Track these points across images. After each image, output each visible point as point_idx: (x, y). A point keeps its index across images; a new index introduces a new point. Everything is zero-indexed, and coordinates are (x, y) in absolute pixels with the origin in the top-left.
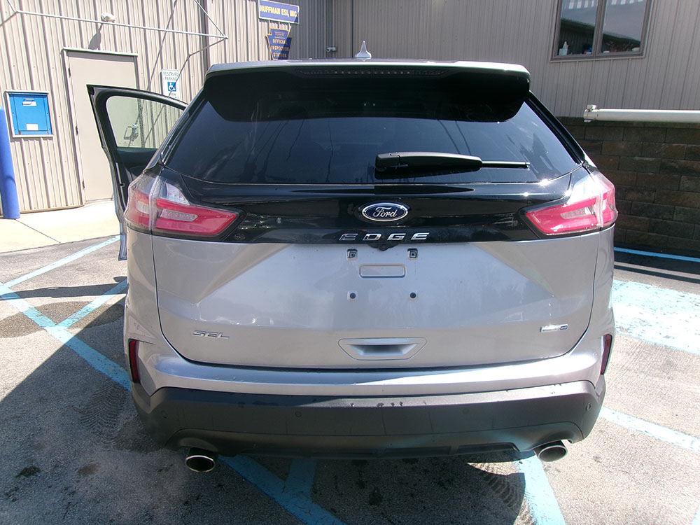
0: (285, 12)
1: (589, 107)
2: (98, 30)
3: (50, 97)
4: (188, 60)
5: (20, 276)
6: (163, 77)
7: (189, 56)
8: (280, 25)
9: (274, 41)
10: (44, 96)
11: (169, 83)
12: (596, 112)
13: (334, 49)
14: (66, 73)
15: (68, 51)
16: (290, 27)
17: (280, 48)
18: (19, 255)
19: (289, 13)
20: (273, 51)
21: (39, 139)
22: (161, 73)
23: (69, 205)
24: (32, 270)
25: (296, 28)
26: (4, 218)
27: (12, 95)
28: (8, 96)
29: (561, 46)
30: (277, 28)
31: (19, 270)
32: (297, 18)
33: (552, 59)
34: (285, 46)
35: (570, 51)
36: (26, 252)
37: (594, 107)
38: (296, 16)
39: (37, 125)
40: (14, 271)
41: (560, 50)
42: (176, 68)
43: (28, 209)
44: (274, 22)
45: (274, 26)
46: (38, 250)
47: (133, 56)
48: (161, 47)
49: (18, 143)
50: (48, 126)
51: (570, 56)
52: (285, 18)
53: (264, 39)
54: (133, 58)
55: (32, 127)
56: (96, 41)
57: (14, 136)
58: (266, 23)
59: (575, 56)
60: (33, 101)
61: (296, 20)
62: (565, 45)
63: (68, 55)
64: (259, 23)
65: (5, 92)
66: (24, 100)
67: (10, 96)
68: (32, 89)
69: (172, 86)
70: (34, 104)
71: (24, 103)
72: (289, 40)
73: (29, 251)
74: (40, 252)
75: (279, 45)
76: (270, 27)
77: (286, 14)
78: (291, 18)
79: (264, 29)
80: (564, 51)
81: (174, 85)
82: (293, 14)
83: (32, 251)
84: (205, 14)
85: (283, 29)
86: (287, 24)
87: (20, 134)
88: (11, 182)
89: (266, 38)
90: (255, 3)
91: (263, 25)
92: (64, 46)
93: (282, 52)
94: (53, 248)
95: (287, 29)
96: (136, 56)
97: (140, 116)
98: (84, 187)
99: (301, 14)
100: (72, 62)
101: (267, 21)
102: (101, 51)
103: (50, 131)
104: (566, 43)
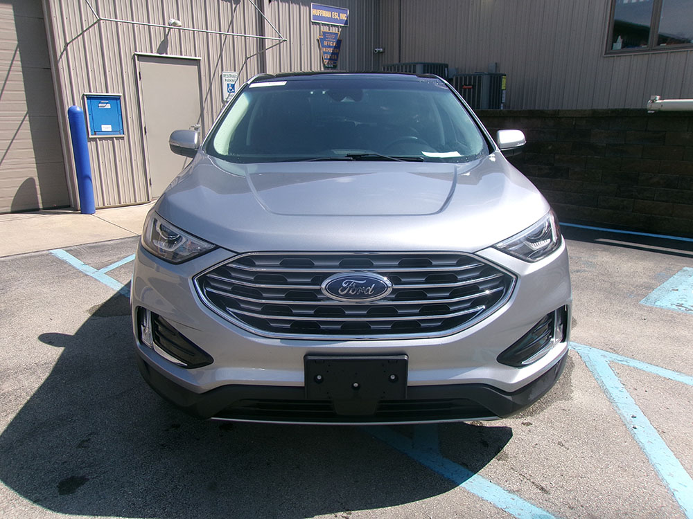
0: (335, 15)
1: (652, 98)
2: (166, 36)
3: (122, 99)
4: (246, 62)
5: (111, 264)
6: (224, 79)
7: (247, 58)
8: (331, 28)
9: (325, 43)
10: (117, 98)
11: (228, 84)
12: (660, 102)
13: (381, 50)
14: (137, 77)
15: (139, 55)
16: (340, 30)
17: (331, 50)
18: (104, 246)
19: (339, 16)
20: (325, 53)
21: (112, 139)
22: (221, 76)
23: (138, 202)
24: (120, 259)
25: (346, 30)
26: (81, 213)
27: (89, 98)
28: (86, 99)
29: (615, 41)
30: (328, 31)
31: (108, 259)
32: (347, 20)
33: (606, 54)
34: (335, 47)
35: (625, 45)
36: (109, 243)
37: (658, 97)
38: (346, 19)
39: (110, 126)
40: (104, 260)
41: (614, 44)
42: (235, 71)
43: (101, 205)
44: (325, 25)
45: (325, 29)
46: (119, 241)
47: (196, 60)
48: (221, 50)
49: (93, 143)
50: (120, 127)
51: (625, 49)
52: (336, 21)
53: (316, 41)
54: (197, 62)
55: (106, 128)
56: (164, 46)
57: (91, 136)
58: (318, 26)
59: (630, 49)
60: (107, 103)
61: (346, 23)
62: (620, 40)
63: (138, 60)
64: (312, 26)
65: (84, 95)
66: (100, 103)
67: (88, 98)
68: (107, 92)
69: (231, 88)
70: (108, 106)
71: (100, 105)
72: (339, 42)
73: (112, 242)
74: (122, 243)
75: (329, 47)
76: (322, 29)
77: (337, 17)
78: (341, 21)
79: (316, 32)
80: (618, 45)
81: (233, 86)
82: (344, 17)
83: (116, 242)
84: (261, 15)
85: (334, 31)
86: (337, 26)
87: (95, 134)
88: (88, 181)
89: (318, 40)
90: (308, 8)
91: (315, 29)
92: (136, 51)
93: (332, 54)
94: (133, 239)
95: (337, 32)
96: (200, 60)
97: (202, 115)
98: (151, 184)
99: (350, 17)
100: (142, 66)
101: (318, 24)
102: (169, 55)
103: (122, 131)
104: (620, 37)
